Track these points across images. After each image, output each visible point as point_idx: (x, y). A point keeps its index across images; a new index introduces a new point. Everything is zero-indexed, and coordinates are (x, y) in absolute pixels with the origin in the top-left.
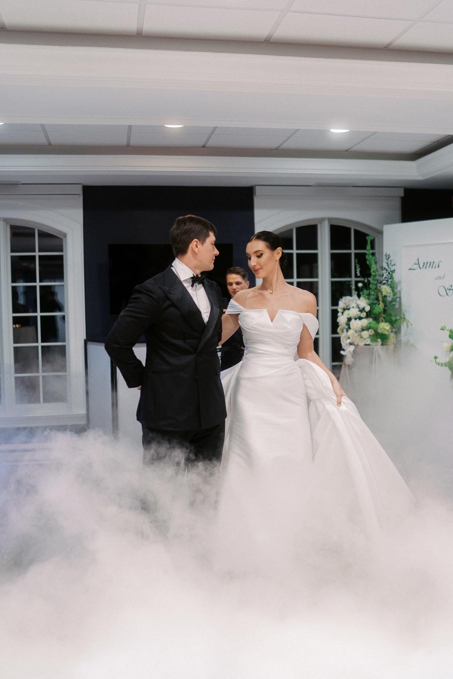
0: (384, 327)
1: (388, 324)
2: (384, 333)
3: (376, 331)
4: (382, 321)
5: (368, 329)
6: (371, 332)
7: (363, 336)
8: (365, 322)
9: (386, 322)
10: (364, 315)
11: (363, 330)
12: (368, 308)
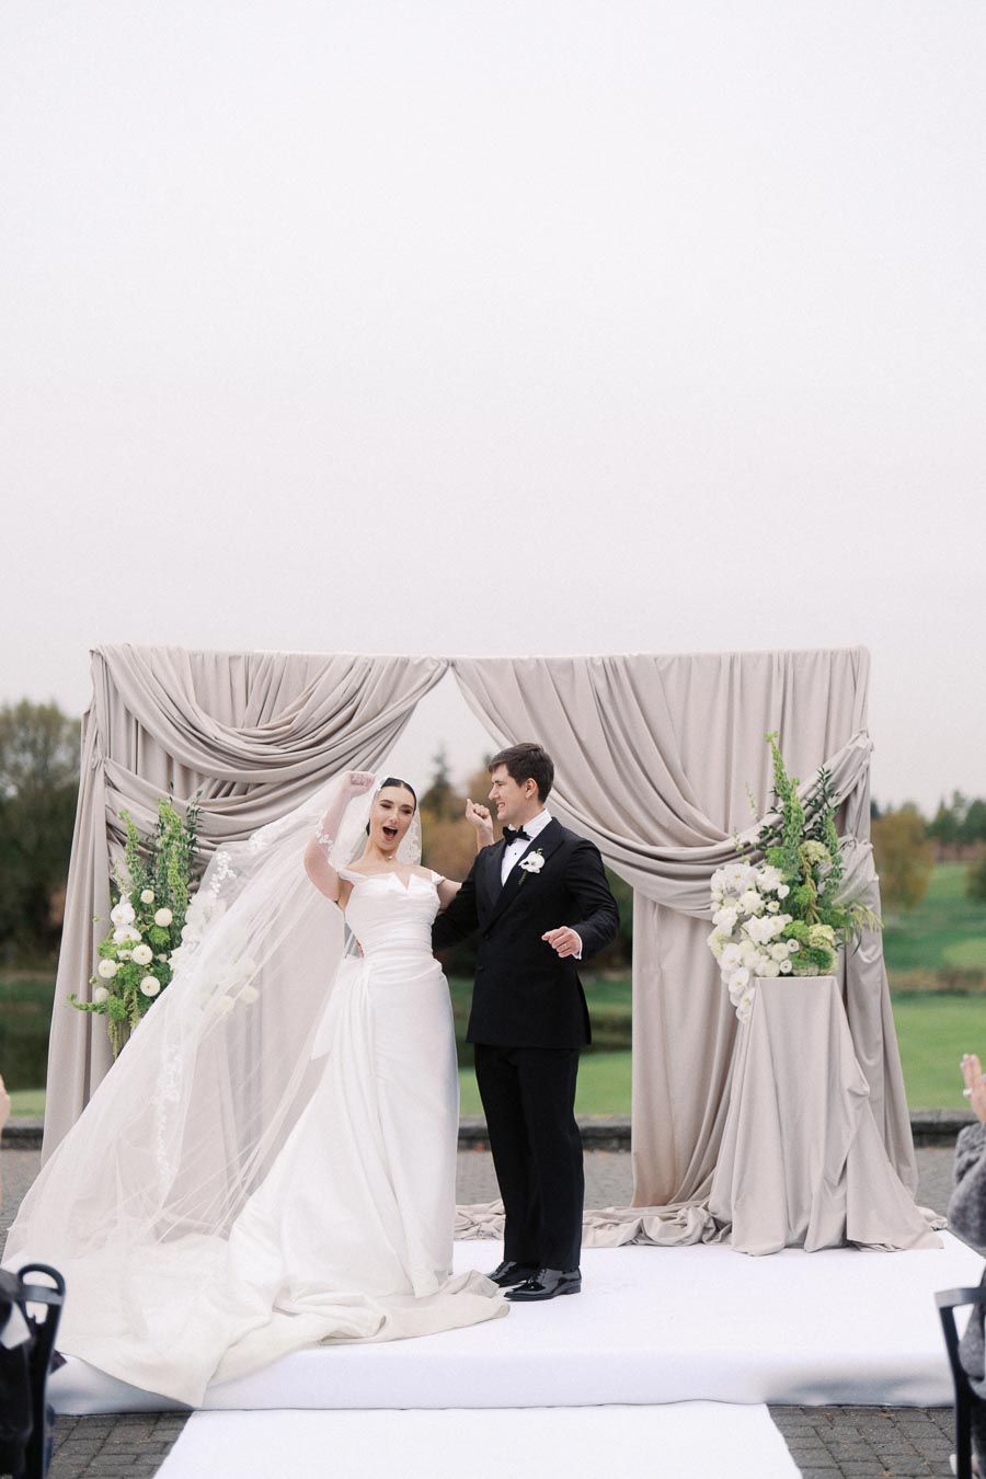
0: (821, 933)
1: (829, 927)
2: (821, 947)
3: (802, 943)
4: (816, 922)
5: (784, 938)
6: (793, 946)
7: (774, 956)
8: (780, 923)
9: (823, 923)
10: (773, 906)
11: (773, 941)
12: (784, 892)
